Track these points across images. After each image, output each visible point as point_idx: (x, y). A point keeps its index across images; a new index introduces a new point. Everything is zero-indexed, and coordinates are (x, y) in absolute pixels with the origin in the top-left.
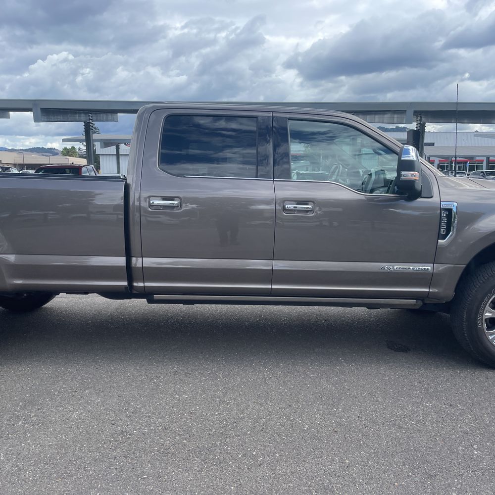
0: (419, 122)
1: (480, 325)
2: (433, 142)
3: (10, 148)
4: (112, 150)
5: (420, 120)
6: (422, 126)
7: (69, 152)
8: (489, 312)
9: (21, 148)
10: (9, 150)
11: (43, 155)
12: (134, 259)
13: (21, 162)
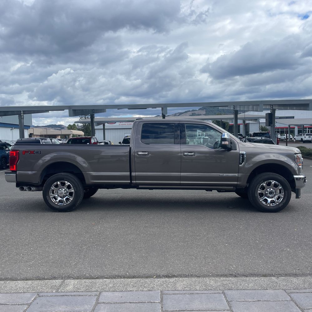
0: (272, 109)
1: (256, 196)
2: (293, 116)
3: (36, 125)
4: (101, 126)
5: (272, 108)
6: (274, 111)
7: (72, 127)
8: (260, 191)
9: (42, 125)
10: (35, 126)
11: (55, 129)
12: (132, 173)
13: (46, 134)
